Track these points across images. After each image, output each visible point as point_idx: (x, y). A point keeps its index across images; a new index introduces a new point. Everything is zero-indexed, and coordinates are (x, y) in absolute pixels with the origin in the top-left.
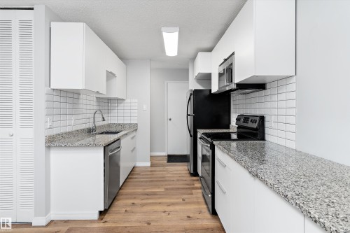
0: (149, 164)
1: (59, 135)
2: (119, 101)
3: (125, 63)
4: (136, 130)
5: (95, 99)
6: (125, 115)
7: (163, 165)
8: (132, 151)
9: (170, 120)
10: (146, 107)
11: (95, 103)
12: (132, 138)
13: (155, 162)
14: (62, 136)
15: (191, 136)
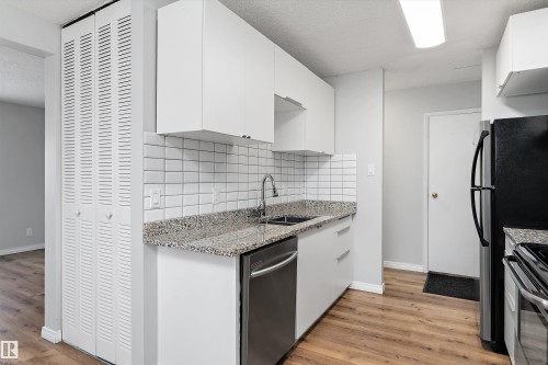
0: (379, 289)
1: (177, 221)
2: (322, 157)
3: (330, 84)
4: (354, 215)
5: (270, 155)
6: (333, 185)
7: (411, 297)
8: (340, 259)
9: (435, 196)
10: (374, 169)
11: (271, 162)
12: (340, 233)
13: (396, 285)
14: (185, 224)
15: (484, 243)
